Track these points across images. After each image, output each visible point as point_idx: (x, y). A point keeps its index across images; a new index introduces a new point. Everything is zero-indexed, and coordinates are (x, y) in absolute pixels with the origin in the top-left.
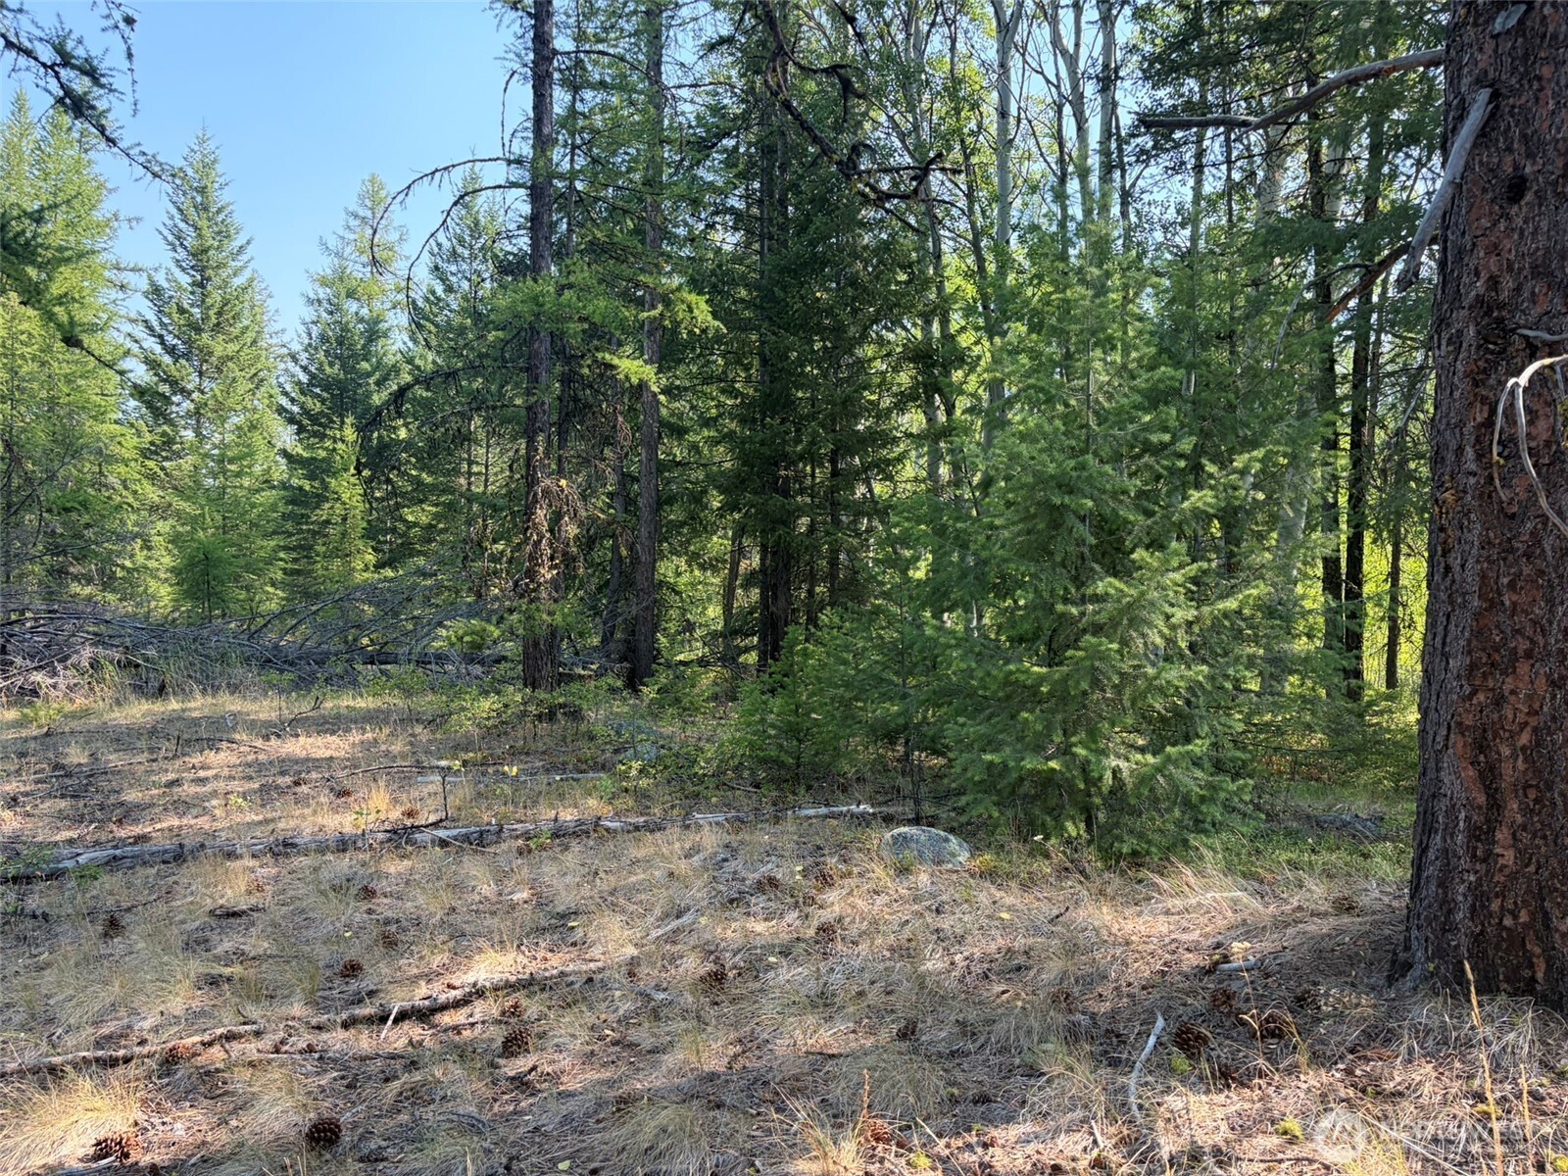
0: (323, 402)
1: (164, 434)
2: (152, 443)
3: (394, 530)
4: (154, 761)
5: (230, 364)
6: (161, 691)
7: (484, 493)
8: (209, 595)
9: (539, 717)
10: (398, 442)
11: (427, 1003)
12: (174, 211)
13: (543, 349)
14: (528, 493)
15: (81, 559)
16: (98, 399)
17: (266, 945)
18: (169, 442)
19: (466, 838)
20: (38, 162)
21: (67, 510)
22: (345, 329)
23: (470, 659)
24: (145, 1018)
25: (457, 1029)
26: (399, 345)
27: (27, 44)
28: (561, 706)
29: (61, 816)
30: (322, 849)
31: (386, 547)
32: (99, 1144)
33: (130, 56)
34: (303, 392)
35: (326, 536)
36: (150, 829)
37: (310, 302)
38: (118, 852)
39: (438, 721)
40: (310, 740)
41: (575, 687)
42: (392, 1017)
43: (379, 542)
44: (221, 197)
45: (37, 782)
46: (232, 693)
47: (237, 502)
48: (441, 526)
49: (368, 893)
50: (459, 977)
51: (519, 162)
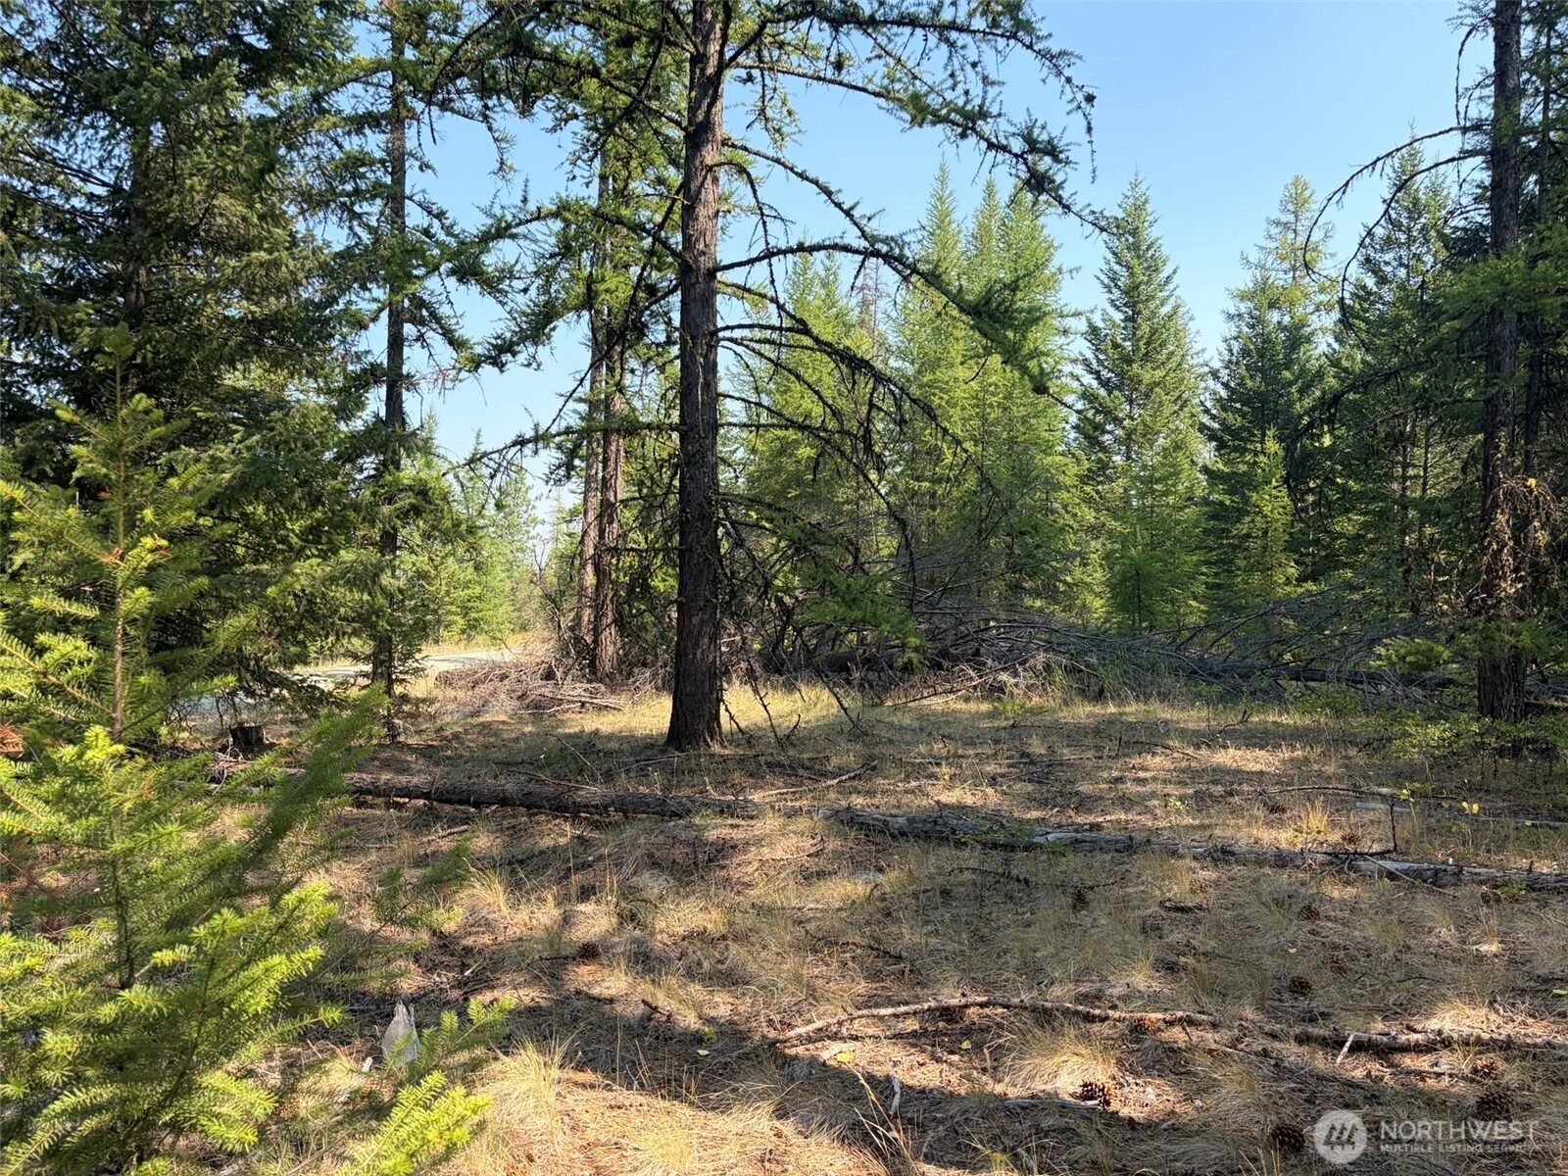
0: (1244, 416)
1: (1100, 461)
2: (1089, 470)
3: (1317, 542)
4: (1100, 758)
5: (1157, 390)
6: (1100, 696)
7: (1422, 498)
8: (1140, 608)
9: (1501, 752)
10: (1321, 450)
11: (1385, 1039)
12: (1110, 256)
13: (1506, 332)
14: (1485, 497)
15: (1032, 576)
16: (1046, 435)
17: (1213, 943)
18: (1103, 466)
19: (1419, 874)
20: (1003, 236)
21: (1022, 533)
22: (1267, 340)
23: (1408, 680)
24: (1114, 986)
25: (1421, 1075)
26: (1323, 348)
27: (1004, 142)
28: (1528, 741)
29: (1030, 797)
30: (1260, 861)
31: (1308, 560)
32: (1085, 1085)
33: (1089, 129)
34: (1224, 409)
35: (1246, 549)
36: (1101, 819)
37: (1230, 317)
38: (1079, 835)
39: (1375, 745)
40: (1240, 753)
41: (1548, 720)
42: (1348, 1044)
43: (1302, 555)
44: (1151, 234)
45: (1010, 766)
46: (1162, 702)
47: (1163, 521)
48: (1370, 536)
49: (1310, 913)
50: (1420, 1022)
51: (1477, 127)
